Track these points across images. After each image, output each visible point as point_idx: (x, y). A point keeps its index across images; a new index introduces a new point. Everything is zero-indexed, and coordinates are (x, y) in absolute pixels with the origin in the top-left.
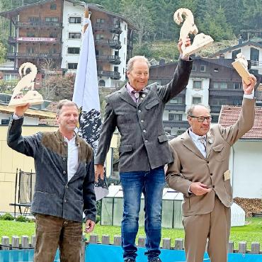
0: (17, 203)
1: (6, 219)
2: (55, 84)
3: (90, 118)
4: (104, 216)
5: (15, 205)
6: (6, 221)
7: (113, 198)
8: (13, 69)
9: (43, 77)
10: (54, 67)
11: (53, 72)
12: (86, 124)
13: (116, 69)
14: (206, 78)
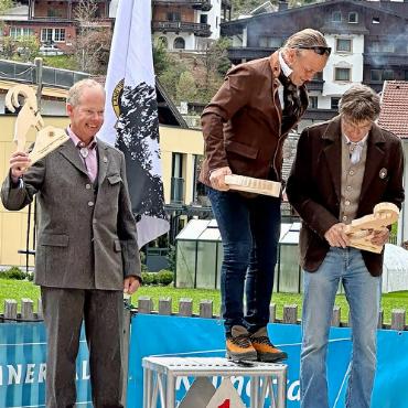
0: (31, 250)
1: (11, 277)
2: (99, 45)
3: (137, 98)
4: (181, 272)
5: (27, 252)
6: (11, 281)
7: (197, 241)
8: (26, 19)
9: (77, 33)
10: (97, 15)
11: (95, 25)
12: (131, 108)
13: (204, 19)
14: (359, 34)
